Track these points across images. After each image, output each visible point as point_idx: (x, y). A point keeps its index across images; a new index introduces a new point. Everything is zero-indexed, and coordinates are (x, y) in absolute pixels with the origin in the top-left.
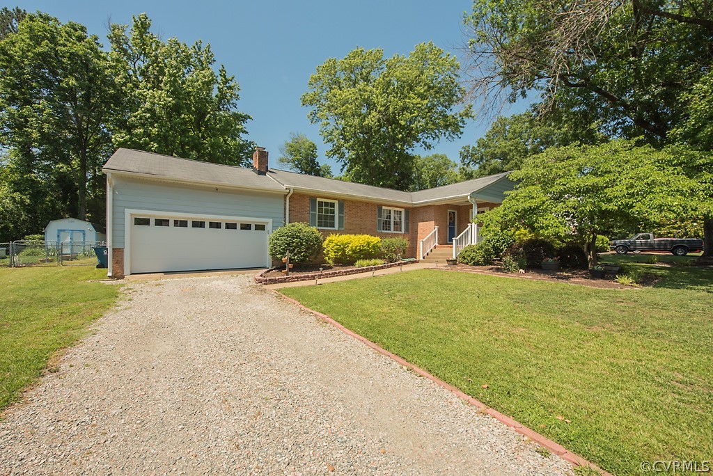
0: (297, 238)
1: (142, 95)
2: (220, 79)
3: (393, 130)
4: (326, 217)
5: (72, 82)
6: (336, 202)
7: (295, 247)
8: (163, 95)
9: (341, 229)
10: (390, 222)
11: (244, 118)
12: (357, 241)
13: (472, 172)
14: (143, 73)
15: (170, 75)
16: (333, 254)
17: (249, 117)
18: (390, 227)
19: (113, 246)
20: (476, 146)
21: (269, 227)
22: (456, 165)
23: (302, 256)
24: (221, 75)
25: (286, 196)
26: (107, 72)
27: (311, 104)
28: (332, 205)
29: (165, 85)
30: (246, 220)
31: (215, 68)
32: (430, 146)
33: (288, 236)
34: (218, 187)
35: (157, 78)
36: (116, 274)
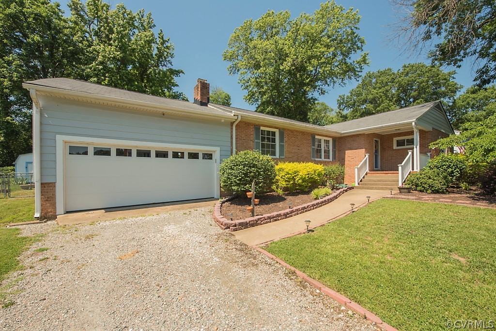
0: (253, 167)
1: (96, 51)
2: (158, 40)
3: (301, 76)
4: (268, 146)
5: (37, 38)
6: (277, 131)
7: (253, 177)
8: (112, 49)
9: (281, 157)
10: (320, 150)
11: (177, 73)
12: (305, 169)
13: (347, 114)
14: (96, 34)
15: (118, 33)
16: (284, 183)
17: (182, 72)
18: (321, 155)
19: (41, 180)
20: (349, 95)
21: (216, 156)
22: (332, 110)
23: (259, 187)
24: (159, 38)
25: (232, 124)
26: (66, 31)
27: (230, 59)
28: (274, 134)
29: (114, 41)
30: (194, 148)
31: (155, 31)
32: (324, 91)
33: (245, 165)
34: (165, 111)
35: (107, 36)
36: (46, 213)
